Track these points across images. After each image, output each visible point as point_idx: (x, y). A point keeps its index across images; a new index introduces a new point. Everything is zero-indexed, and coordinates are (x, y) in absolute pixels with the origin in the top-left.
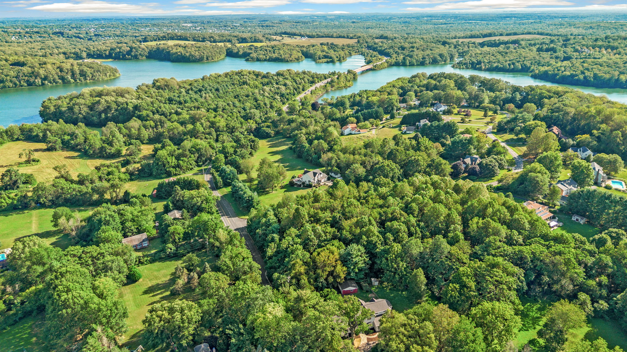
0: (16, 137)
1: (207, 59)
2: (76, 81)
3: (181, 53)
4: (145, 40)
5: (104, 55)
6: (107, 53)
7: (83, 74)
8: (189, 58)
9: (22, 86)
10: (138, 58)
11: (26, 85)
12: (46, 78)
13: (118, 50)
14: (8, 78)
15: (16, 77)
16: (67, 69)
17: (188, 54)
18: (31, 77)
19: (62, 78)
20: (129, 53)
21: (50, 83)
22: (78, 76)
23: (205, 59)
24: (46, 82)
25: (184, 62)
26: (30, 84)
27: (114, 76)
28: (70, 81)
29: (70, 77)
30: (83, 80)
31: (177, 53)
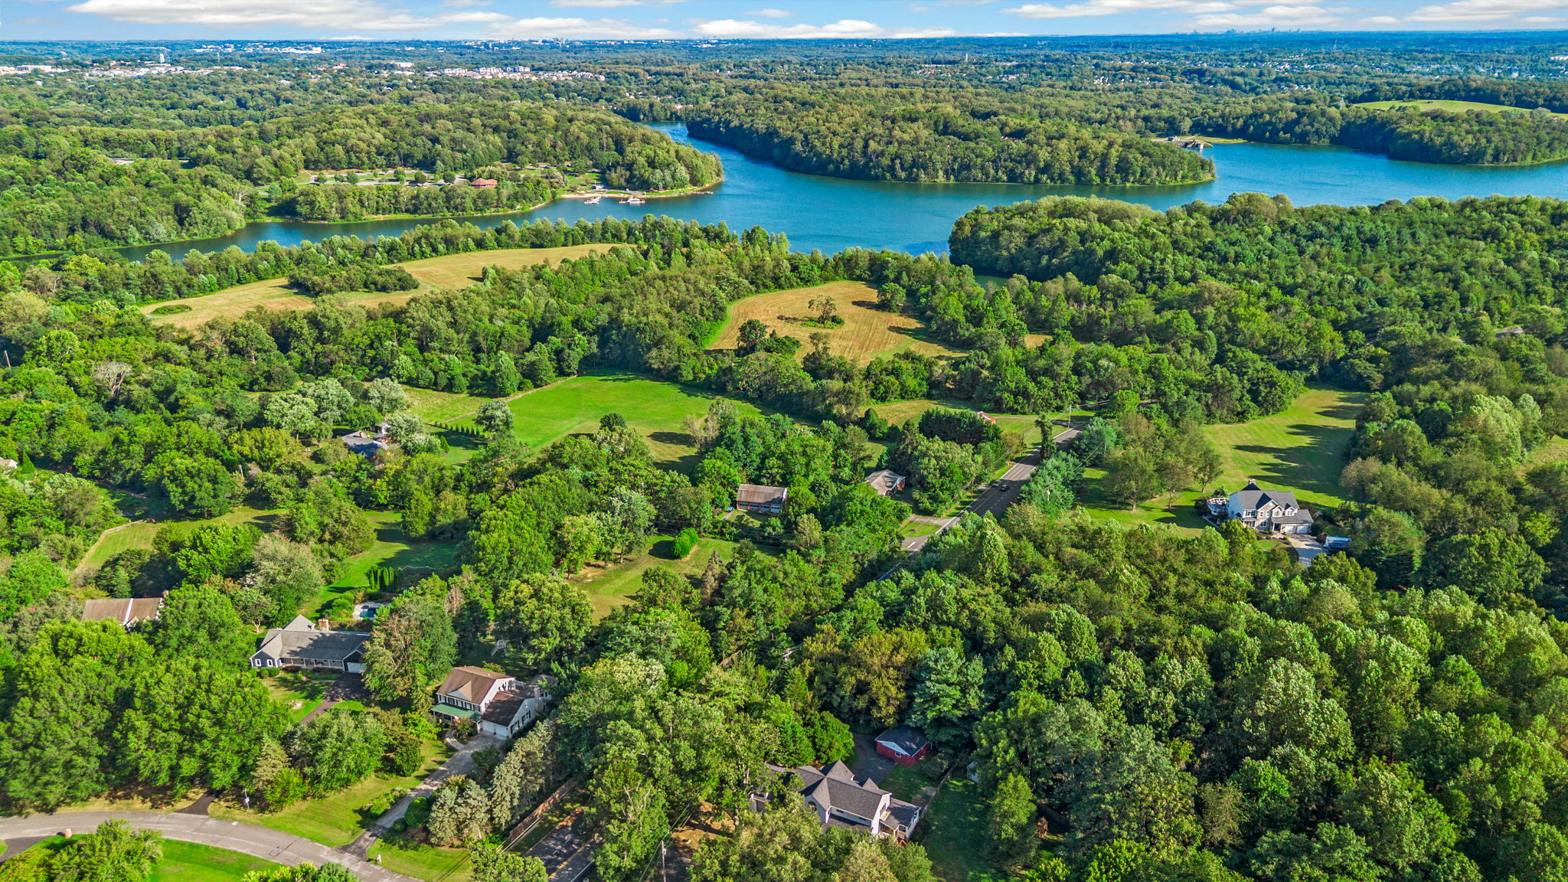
0: (858, 272)
1: (1496, 158)
2: (1103, 180)
3: (1422, 137)
4: (1371, 97)
5: (1230, 128)
6: (1240, 122)
7: (1124, 167)
8: (1439, 151)
9: (997, 180)
10: (1308, 142)
11: (1005, 178)
12: (1047, 169)
13: (1267, 117)
14: (979, 160)
15: (994, 161)
16: (1095, 153)
17: (1438, 141)
18: (1020, 162)
19: (1078, 173)
20: (1289, 127)
21: (1052, 179)
22: (1112, 172)
23: (1489, 157)
24: (1045, 177)
25: (1420, 161)
26: (1013, 177)
27: (1194, 178)
28: (1091, 180)
29: (1094, 172)
30: (1118, 181)
31: (1409, 134)
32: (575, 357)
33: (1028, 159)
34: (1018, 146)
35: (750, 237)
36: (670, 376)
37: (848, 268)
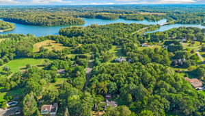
5: (83, 16)
10: (92, 18)
12: (65, 23)
16: (71, 20)
19: (69, 23)
20: (90, 16)
23: (112, 19)
26: (61, 24)
28: (71, 24)
32: (12, 57)
33: (62, 21)
34: (61, 20)
35: (28, 35)
36: (31, 57)
37: (48, 38)
